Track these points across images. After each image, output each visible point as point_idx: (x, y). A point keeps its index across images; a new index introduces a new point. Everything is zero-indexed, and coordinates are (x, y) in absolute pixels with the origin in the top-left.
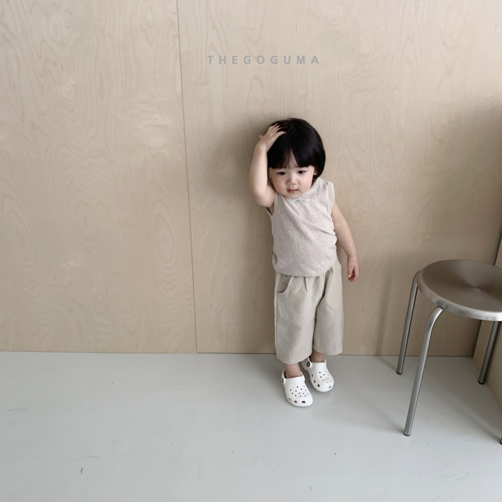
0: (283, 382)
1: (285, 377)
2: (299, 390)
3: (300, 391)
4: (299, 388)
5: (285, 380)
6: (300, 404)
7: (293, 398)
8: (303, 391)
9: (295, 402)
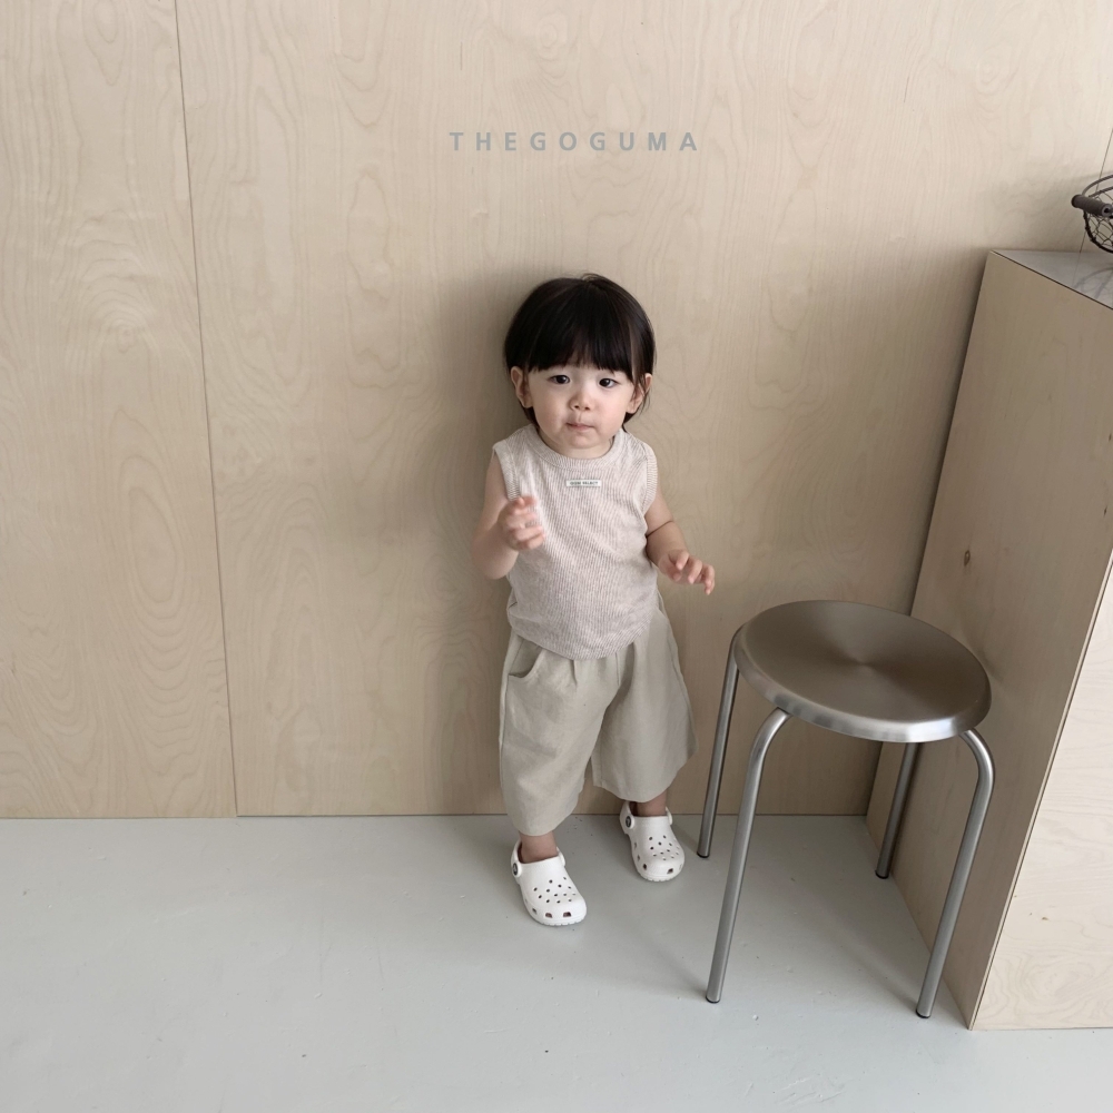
0: (516, 873)
1: (521, 860)
2: (554, 888)
3: (558, 890)
4: (555, 884)
5: (520, 866)
6: (558, 919)
7: (543, 908)
8: (564, 889)
9: (549, 915)
